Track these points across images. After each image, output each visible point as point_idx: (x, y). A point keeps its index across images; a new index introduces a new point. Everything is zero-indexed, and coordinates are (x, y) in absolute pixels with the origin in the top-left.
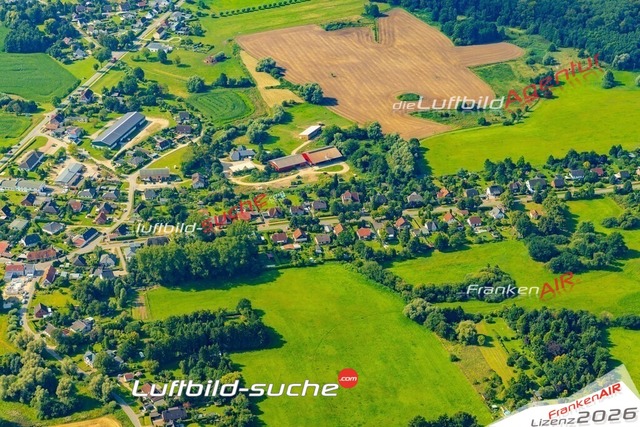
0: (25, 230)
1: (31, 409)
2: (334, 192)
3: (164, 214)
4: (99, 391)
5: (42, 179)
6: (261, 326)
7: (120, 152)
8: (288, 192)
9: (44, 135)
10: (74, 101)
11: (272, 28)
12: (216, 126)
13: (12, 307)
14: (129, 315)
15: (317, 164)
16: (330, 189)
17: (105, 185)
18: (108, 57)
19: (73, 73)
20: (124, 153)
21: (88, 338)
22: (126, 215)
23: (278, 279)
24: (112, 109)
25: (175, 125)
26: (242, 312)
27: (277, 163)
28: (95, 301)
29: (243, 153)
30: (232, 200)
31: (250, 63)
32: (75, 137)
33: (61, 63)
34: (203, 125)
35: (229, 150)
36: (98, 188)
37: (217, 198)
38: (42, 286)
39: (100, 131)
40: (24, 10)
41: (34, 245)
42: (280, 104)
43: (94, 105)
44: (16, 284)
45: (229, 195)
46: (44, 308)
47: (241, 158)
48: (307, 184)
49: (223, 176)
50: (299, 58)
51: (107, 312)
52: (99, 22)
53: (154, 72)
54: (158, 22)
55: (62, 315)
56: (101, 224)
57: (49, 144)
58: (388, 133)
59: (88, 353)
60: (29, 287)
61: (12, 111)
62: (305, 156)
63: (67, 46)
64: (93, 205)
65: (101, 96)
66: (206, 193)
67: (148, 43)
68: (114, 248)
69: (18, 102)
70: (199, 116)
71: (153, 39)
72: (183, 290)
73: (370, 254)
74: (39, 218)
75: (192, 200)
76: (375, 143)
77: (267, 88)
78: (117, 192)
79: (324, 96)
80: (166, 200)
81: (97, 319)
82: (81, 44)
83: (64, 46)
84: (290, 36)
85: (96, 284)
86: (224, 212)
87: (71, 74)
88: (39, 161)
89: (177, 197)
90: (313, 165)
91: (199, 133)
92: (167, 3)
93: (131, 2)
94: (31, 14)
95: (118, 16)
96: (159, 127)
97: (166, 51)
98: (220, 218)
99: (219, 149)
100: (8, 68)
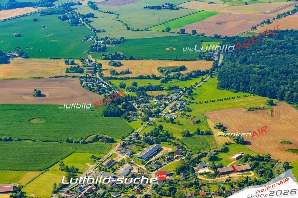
0: (103, 195)
2: (246, 185)
3: (166, 191)
5: (113, 172)
7: (149, 162)
8: (224, 184)
9: (116, 153)
10: (130, 138)
11: (223, 109)
12: (193, 152)
15: (240, 172)
16: (244, 183)
17: (140, 176)
19: (132, 126)
20: (150, 162)
22: (149, 190)
24: (147, 143)
25: (175, 151)
27: (220, 170)
29: (205, 165)
30: (197, 186)
31: (211, 124)
32: (130, 154)
33: (127, 122)
34: (188, 152)
35: (198, 163)
37: (191, 185)
39: (141, 152)
42: (224, 143)
43: (139, 141)
45: (197, 184)
47: (204, 167)
48: (233, 180)
49: (195, 175)
50: (234, 123)
52: (145, 104)
53: (167, 127)
54: (171, 105)
56: (137, 194)
57: (118, 157)
58: (274, 159)
61: (103, 142)
62: (233, 167)
63: (130, 115)
64: (134, 185)
65: (143, 137)
66: (186, 182)
67: (166, 114)
69: (106, 138)
70: (186, 147)
71: (168, 112)
74: (110, 189)
75: (179, 185)
76: (268, 163)
79: (245, 140)
80: (167, 184)
82: (136, 114)
83: (129, 114)
84: (231, 113)
86: (194, 191)
87: (130, 127)
88: (112, 164)
89: (172, 183)
90: (237, 172)
91: (185, 155)
92: (176, 97)
93: (160, 96)
94: (116, 100)
95: (154, 102)
96: (167, 152)
97: (173, 118)
98: (192, 194)
99: (194, 162)
100: (104, 123)
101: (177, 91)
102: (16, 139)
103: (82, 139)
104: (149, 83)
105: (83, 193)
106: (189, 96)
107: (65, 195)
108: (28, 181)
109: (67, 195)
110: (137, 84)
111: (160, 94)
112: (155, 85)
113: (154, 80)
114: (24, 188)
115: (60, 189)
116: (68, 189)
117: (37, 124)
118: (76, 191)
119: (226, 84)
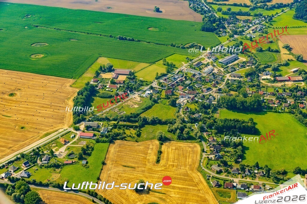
0: (189, 84)
1: (175, 136)
2: (295, 91)
3: (235, 88)
4: (196, 135)
5: (199, 70)
6: (254, 127)
8: (279, 88)
9: (205, 57)
11: (293, 34)
12: (262, 63)
13: (179, 106)
14: (213, 116)
15: (293, 81)
16: (294, 89)
17: (218, 75)
18: (233, 36)
19: (220, 40)
20: (228, 67)
21: (198, 119)
22: (222, 86)
23: (266, 115)
24: (228, 53)
25: (248, 61)
26: (249, 122)
27: (278, 78)
28: (203, 109)
29: (268, 73)
30: (258, 87)
31: (281, 44)
32: (214, 59)
33: (217, 36)
34: (257, 62)
35: (263, 71)
36: (216, 76)
37: (254, 86)
38: (189, 102)
39: (223, 59)
40: (210, 19)
41: (191, 89)
42: (287, 59)
44: (182, 100)
45: (258, 86)
46: (188, 108)
47: (267, 75)
48: (287, 87)
49: (258, 79)
50: (299, 46)
51: (206, 113)
52: (234, 25)
53: (247, 43)
54: (253, 28)
55: (192, 111)
56: (214, 87)
57: (205, 60)
59: (197, 124)
60: (185, 101)
61: (197, 48)
62: (289, 77)
63: (221, 31)
64: (213, 81)
66: (250, 84)
67: (248, 34)
68: (215, 95)
69: (200, 46)
70: (257, 59)
71: (250, 33)
72: (233, 112)
73: (301, 113)
74: (195, 81)
75: (245, 85)
77: (284, 54)
78: (221, 78)
79: (303, 59)
80: (237, 83)
81: (203, 115)
82: (226, 31)
84: (298, 38)
85: (205, 104)
86: (255, 90)
87: (219, 40)
88: (200, 65)
89: (240, 83)
90: (291, 81)
91: (255, 65)
92: (258, 22)
93: (246, 20)
94: (212, 20)
95: (241, 24)
96: (242, 61)
97: (253, 37)
98: (253, 92)
99: (260, 70)
100: (200, 36)
101: (261, 17)
102: (137, 40)
103: (182, 45)
104: (240, 10)
105: (176, 81)
106: (269, 22)
107: (163, 81)
108: (140, 69)
109: (165, 82)
110: (231, 9)
111: (246, 19)
112: (244, 11)
113: (245, 8)
114: (137, 73)
115: (161, 77)
116: (166, 78)
117: (153, 31)
118: (171, 80)
119: (300, 16)
